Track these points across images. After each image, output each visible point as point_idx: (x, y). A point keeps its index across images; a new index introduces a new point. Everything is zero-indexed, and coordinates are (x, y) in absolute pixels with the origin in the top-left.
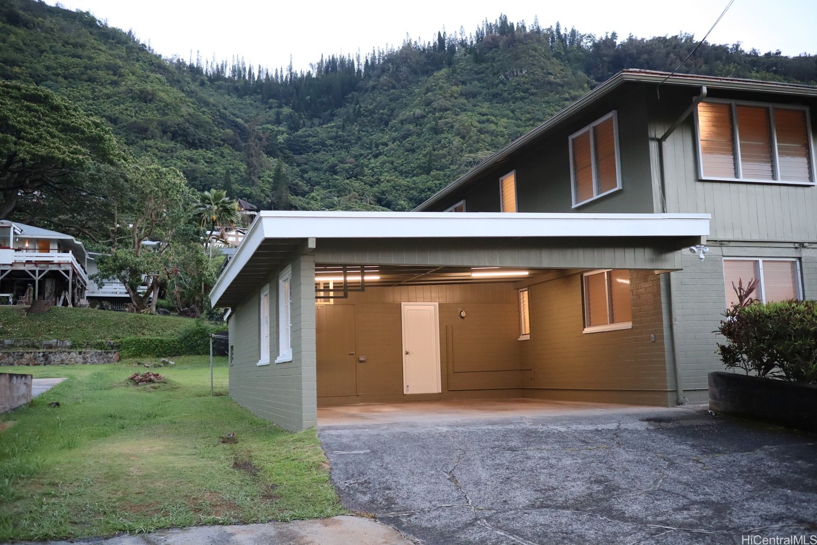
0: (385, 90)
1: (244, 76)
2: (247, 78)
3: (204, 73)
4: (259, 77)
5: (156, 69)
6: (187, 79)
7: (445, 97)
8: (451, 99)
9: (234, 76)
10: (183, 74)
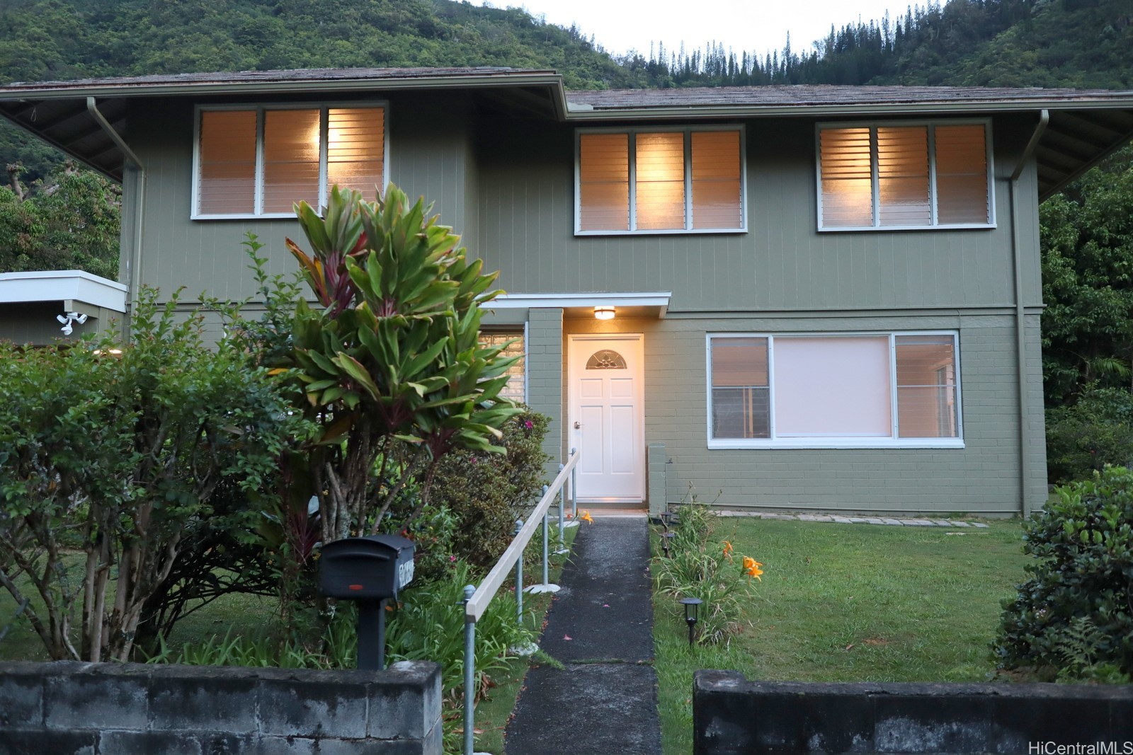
0: (922, 69)
1: (724, 69)
2: (727, 72)
3: (670, 71)
4: (744, 69)
5: (602, 74)
6: (641, 82)
7: (1011, 70)
8: (1021, 72)
9: (709, 72)
10: (636, 76)
